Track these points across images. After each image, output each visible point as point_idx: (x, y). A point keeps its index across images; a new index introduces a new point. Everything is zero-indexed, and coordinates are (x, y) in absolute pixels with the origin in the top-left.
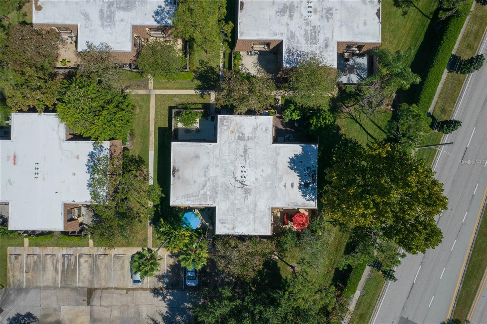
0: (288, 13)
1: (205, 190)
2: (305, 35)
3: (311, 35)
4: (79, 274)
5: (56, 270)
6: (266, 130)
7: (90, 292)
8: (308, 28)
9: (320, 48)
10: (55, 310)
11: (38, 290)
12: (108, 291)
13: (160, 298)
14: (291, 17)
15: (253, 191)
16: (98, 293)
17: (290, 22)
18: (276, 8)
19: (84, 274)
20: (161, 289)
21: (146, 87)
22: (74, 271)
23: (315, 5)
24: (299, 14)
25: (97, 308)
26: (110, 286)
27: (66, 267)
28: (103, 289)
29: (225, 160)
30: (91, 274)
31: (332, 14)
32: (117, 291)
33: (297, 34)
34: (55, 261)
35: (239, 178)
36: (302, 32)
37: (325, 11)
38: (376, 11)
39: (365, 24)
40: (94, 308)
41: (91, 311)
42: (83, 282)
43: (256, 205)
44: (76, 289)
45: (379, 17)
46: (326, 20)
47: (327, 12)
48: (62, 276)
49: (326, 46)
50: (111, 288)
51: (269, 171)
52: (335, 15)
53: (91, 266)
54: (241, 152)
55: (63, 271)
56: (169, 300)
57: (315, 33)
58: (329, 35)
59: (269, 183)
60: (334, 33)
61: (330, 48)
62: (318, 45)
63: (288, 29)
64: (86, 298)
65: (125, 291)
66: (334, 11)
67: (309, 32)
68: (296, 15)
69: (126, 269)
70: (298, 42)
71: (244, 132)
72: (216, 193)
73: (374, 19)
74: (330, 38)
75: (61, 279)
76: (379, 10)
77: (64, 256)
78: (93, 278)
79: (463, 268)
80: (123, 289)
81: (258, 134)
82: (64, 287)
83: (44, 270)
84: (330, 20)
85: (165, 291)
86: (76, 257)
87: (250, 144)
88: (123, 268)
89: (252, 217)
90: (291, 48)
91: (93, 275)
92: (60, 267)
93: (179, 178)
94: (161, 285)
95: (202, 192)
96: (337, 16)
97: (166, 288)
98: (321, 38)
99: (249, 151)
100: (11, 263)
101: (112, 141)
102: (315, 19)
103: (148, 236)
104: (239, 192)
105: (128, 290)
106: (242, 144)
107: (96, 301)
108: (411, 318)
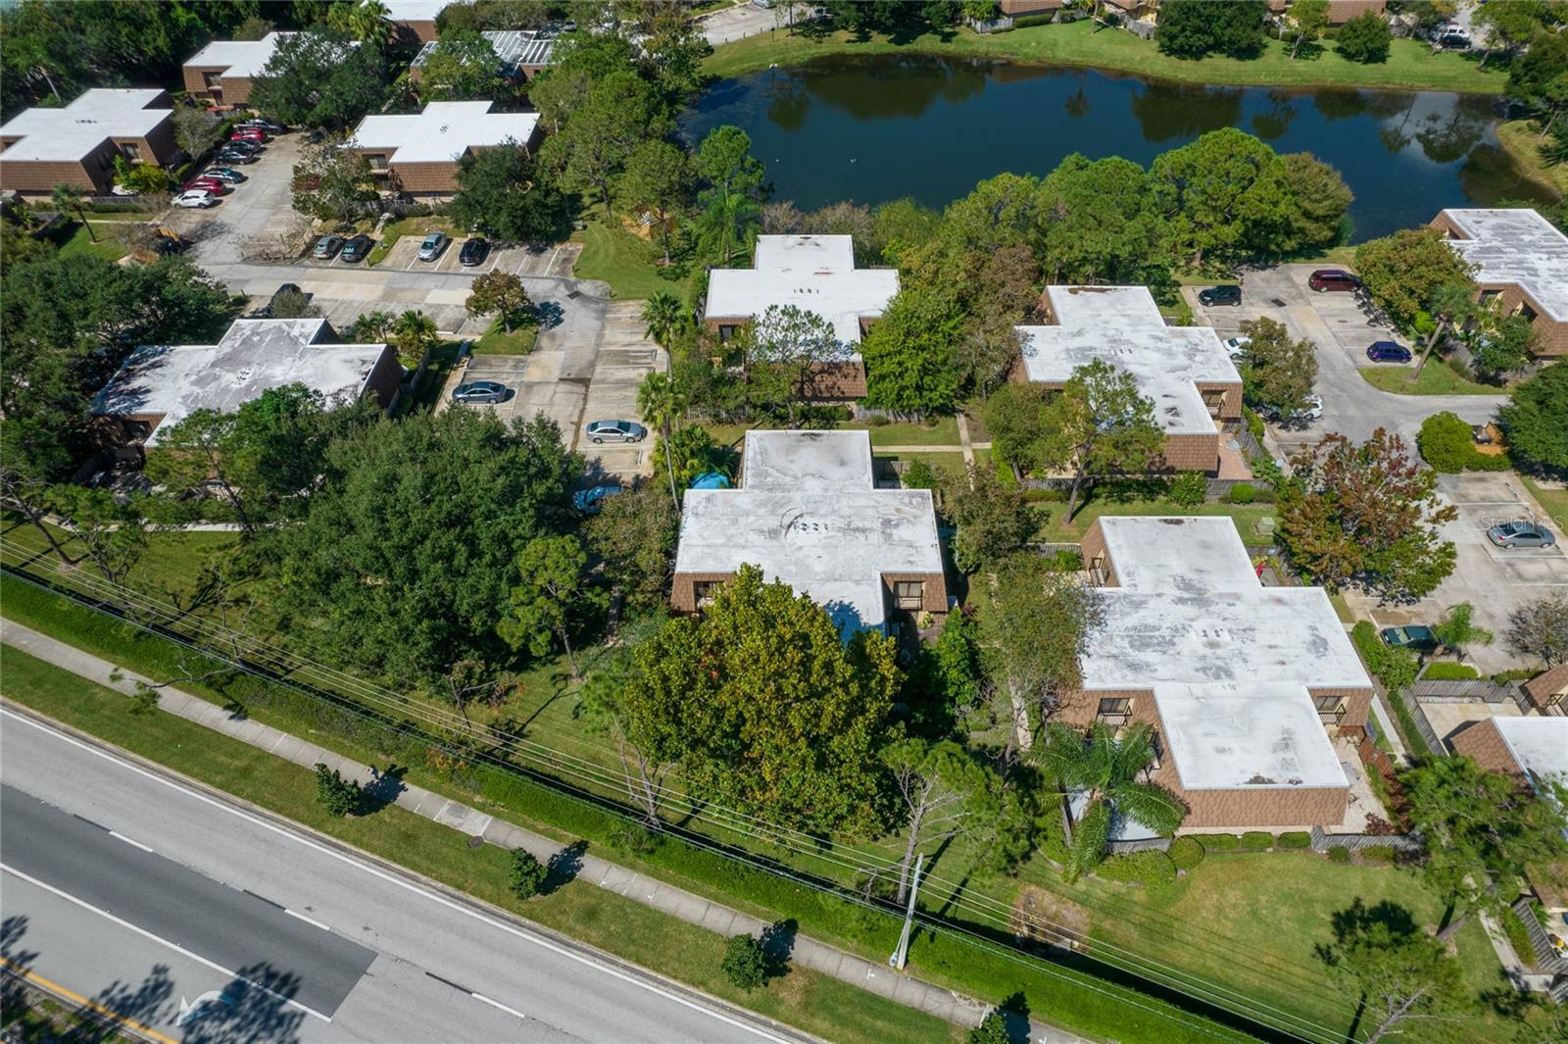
0: (1186, 595)
1: (776, 474)
2: (1146, 626)
3: (1151, 637)
5: (628, 345)
6: (911, 563)
8: (1166, 633)
9: (1125, 655)
10: (561, 345)
11: (598, 329)
12: (581, 401)
14: (1181, 601)
15: (775, 543)
16: (583, 390)
17: (1167, 599)
18: (1190, 575)
21: (973, 439)
22: (624, 363)
23: (1227, 644)
24: (1192, 615)
25: (552, 390)
26: (589, 404)
27: (633, 354)
28: (586, 395)
29: (838, 501)
31: (1218, 677)
32: (577, 411)
33: (1142, 613)
35: (801, 521)
36: (1150, 621)
37: (1220, 663)
38: (1265, 775)
39: (1221, 751)
41: (548, 383)
42: (603, 373)
43: (744, 547)
44: (592, 365)
45: (1251, 782)
46: (1199, 665)
47: (1219, 668)
49: (1134, 667)
50: (585, 403)
51: (819, 568)
52: (1217, 684)
53: (630, 380)
54: (857, 523)
55: (625, 352)
57: (1159, 644)
58: (1162, 672)
59: (793, 568)
60: (1171, 683)
61: (1130, 675)
62: (1129, 650)
63: (1151, 596)
64: (573, 377)
65: (576, 420)
66: (1227, 682)
67: (1156, 634)
68: (1189, 610)
70: (1123, 614)
71: (902, 528)
72: (769, 490)
73: (1242, 772)
74: (1155, 675)
76: (1271, 781)
78: (608, 384)
81: (899, 549)
82: (598, 354)
84: (1201, 674)
86: (649, 364)
87: (875, 538)
89: (719, 541)
90: (1107, 602)
92: (634, 348)
93: (799, 441)
95: (770, 470)
96: (1217, 688)
98: (1149, 656)
99: (861, 537)
101: (862, 368)
102: (1192, 643)
104: (773, 522)
106: (877, 525)
107: (564, 387)
108: (363, 983)
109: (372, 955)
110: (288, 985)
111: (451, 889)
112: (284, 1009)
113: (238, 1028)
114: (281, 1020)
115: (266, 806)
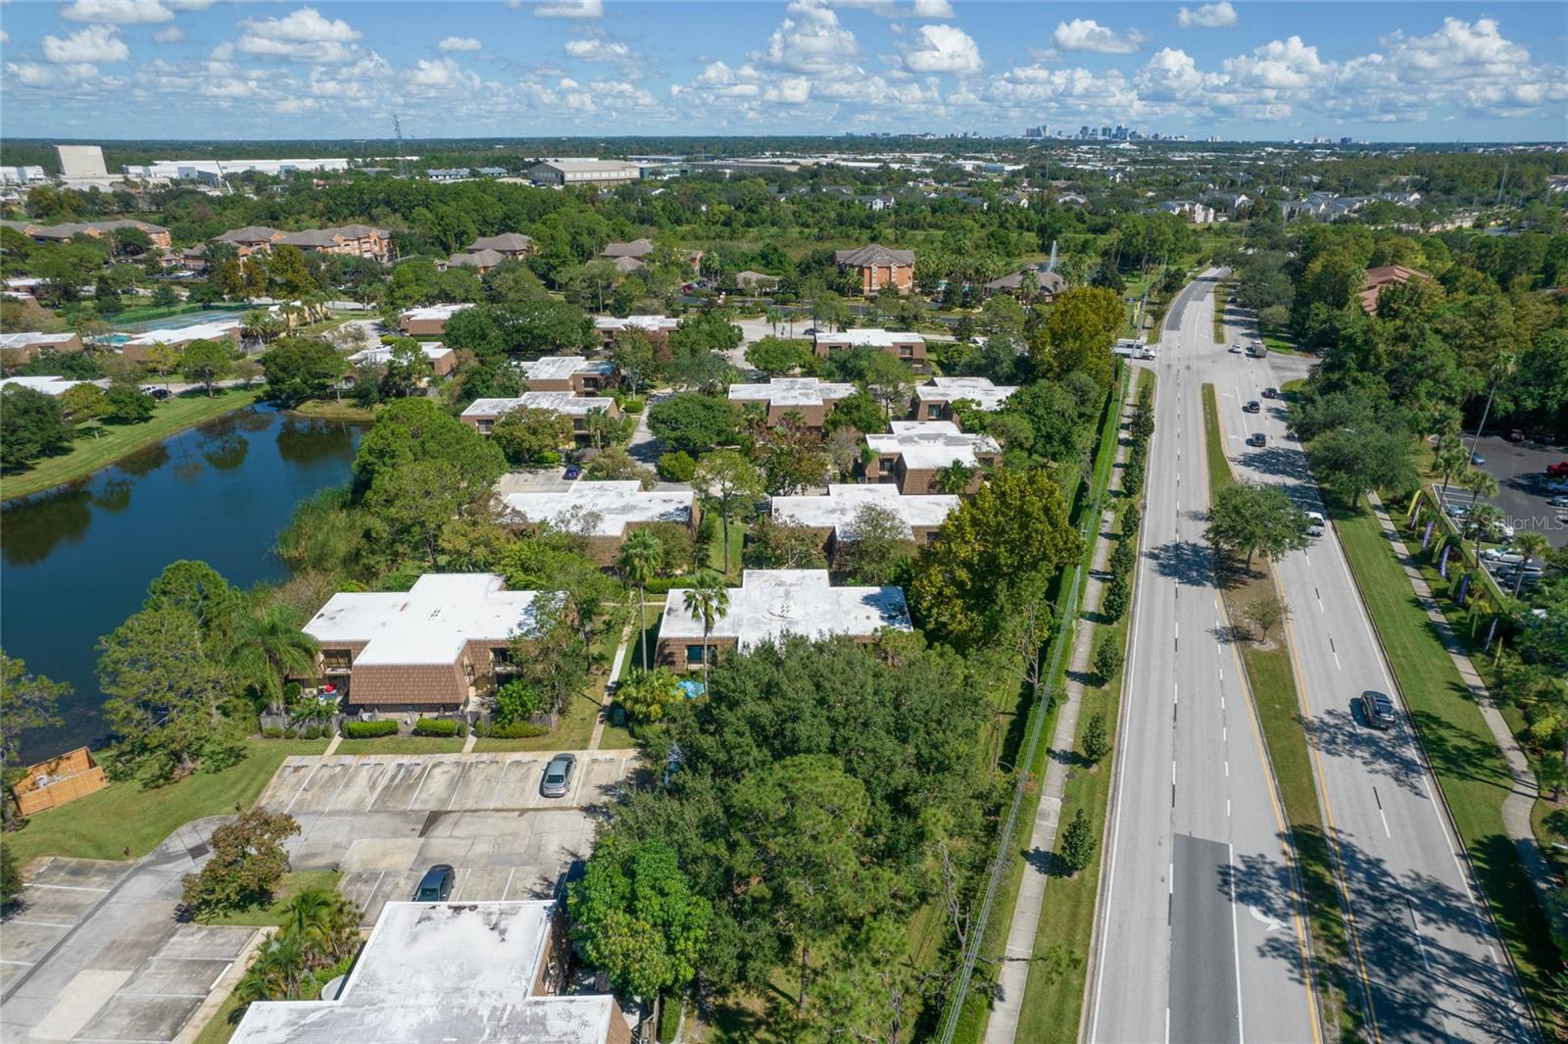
4: (421, 792)
5: (373, 788)
6: (818, 578)
7: (433, 819)
10: (336, 846)
11: (315, 817)
12: (478, 814)
16: (453, 818)
19: (433, 791)
20: (605, 805)
22: (411, 787)
25: (442, 840)
26: (485, 807)
27: (397, 781)
28: (467, 812)
30: (448, 789)
34: (377, 774)
35: (778, 611)
40: (433, 841)
41: (423, 846)
42: (426, 802)
44: (404, 813)
48: (380, 795)
50: (488, 810)
53: (453, 779)
54: (781, 594)
55: (387, 788)
64: (420, 827)
69: (532, 780)
71: (784, 580)
72: (740, 626)
75: (377, 800)
77: (400, 765)
78: (451, 796)
80: (514, 810)
81: (805, 582)
82: (377, 812)
83: (346, 786)
86: (426, 767)
87: (792, 589)
88: (525, 778)
91: (453, 792)
92: (383, 782)
94: (605, 799)
99: (793, 593)
100: (279, 777)
103: (595, 736)
105: (526, 811)
107: (442, 830)
108: (1198, 835)
109: (1177, 836)
110: (1224, 872)
111: (1108, 808)
112: (1242, 867)
113: (1269, 888)
114: (1249, 867)
115: (1089, 936)
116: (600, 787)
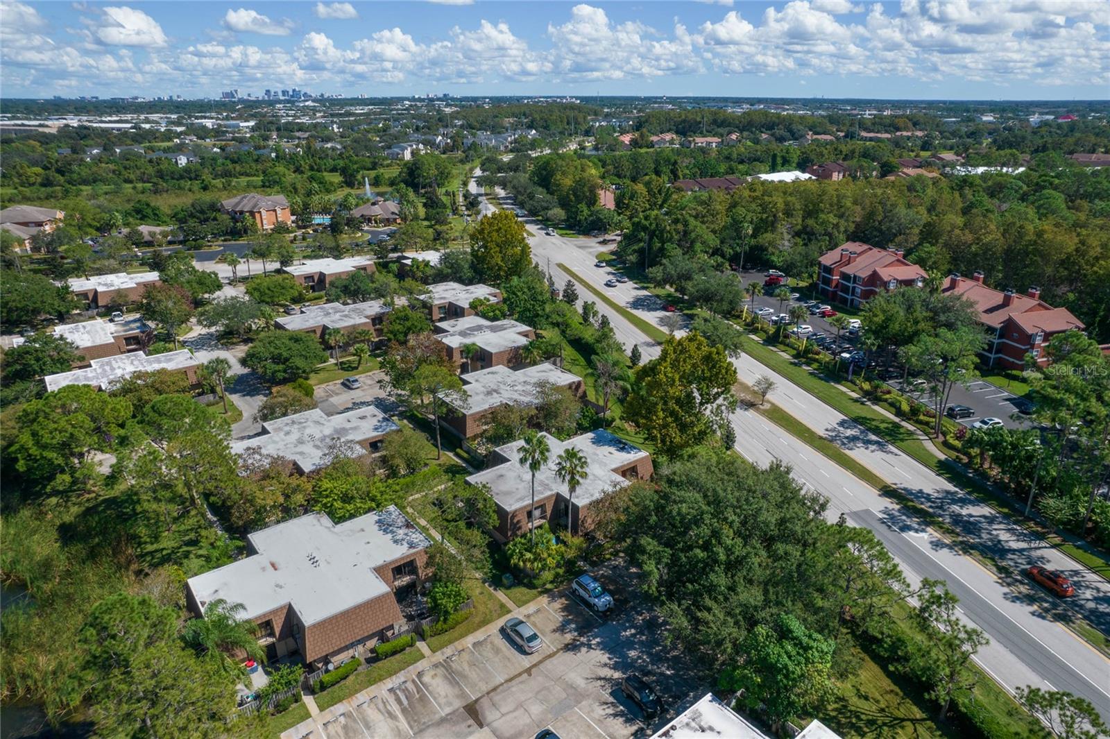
4: (435, 699)
5: (391, 715)
7: (472, 711)
12: (498, 690)
13: (584, 650)
16: (485, 702)
19: (443, 693)
20: (574, 640)
22: (423, 699)
25: (501, 721)
26: (498, 683)
27: (405, 702)
28: (488, 693)
30: (453, 686)
34: (381, 706)
40: (495, 725)
42: (449, 704)
48: (407, 719)
50: (502, 684)
53: (446, 677)
55: (404, 711)
56: (598, 644)
64: (471, 722)
65: (525, 675)
69: (504, 649)
75: (409, 723)
77: (391, 690)
78: (462, 689)
79: (832, 463)
80: (520, 674)
82: (421, 731)
83: (368, 727)
85: (583, 639)
86: (413, 681)
88: (497, 651)
91: (459, 686)
92: (395, 709)
94: (567, 636)
97: (581, 635)
103: (504, 601)
105: (528, 671)
107: (490, 715)
108: (853, 509)
110: (883, 522)
112: (886, 517)
114: (888, 515)
116: (554, 631)
